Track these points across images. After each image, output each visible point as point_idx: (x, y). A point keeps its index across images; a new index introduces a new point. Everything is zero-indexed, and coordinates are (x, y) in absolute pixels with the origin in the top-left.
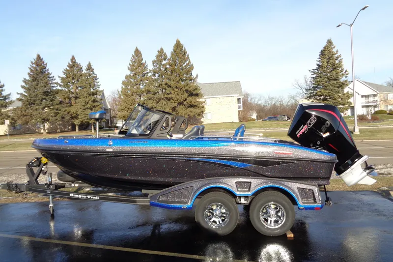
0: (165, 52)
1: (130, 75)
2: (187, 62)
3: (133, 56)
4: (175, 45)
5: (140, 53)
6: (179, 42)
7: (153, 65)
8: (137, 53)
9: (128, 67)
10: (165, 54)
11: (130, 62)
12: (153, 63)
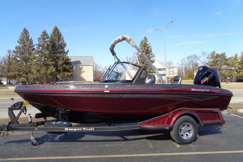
0: (47, 33)
1: (19, 46)
2: (62, 41)
3: (22, 33)
4: (54, 29)
5: (28, 32)
6: (57, 28)
7: (39, 41)
8: (26, 32)
9: (18, 41)
10: (47, 35)
11: (20, 37)
12: (39, 40)
